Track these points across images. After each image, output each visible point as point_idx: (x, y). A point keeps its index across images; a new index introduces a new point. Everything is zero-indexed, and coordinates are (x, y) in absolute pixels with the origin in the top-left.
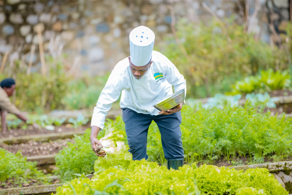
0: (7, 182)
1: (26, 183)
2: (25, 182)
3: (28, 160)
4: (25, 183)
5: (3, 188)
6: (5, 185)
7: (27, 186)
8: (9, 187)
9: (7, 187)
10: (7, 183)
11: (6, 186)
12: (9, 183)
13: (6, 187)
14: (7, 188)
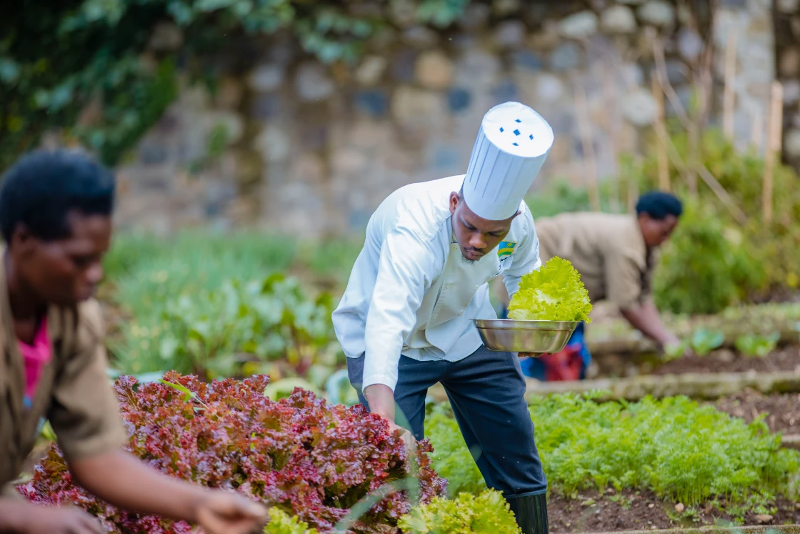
0: (702, 506)
1: (765, 513)
2: (760, 509)
3: (785, 446)
4: (761, 514)
5: (690, 526)
6: (696, 516)
7: (763, 523)
8: (706, 522)
9: (701, 521)
10: (702, 511)
11: (697, 518)
12: (707, 510)
13: (697, 522)
14: (701, 524)
